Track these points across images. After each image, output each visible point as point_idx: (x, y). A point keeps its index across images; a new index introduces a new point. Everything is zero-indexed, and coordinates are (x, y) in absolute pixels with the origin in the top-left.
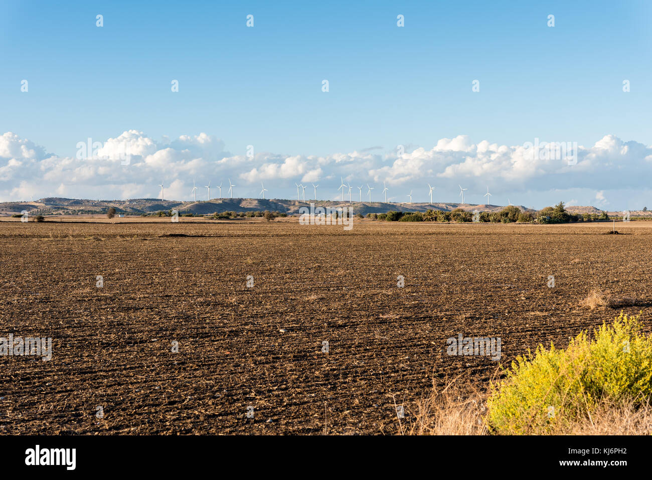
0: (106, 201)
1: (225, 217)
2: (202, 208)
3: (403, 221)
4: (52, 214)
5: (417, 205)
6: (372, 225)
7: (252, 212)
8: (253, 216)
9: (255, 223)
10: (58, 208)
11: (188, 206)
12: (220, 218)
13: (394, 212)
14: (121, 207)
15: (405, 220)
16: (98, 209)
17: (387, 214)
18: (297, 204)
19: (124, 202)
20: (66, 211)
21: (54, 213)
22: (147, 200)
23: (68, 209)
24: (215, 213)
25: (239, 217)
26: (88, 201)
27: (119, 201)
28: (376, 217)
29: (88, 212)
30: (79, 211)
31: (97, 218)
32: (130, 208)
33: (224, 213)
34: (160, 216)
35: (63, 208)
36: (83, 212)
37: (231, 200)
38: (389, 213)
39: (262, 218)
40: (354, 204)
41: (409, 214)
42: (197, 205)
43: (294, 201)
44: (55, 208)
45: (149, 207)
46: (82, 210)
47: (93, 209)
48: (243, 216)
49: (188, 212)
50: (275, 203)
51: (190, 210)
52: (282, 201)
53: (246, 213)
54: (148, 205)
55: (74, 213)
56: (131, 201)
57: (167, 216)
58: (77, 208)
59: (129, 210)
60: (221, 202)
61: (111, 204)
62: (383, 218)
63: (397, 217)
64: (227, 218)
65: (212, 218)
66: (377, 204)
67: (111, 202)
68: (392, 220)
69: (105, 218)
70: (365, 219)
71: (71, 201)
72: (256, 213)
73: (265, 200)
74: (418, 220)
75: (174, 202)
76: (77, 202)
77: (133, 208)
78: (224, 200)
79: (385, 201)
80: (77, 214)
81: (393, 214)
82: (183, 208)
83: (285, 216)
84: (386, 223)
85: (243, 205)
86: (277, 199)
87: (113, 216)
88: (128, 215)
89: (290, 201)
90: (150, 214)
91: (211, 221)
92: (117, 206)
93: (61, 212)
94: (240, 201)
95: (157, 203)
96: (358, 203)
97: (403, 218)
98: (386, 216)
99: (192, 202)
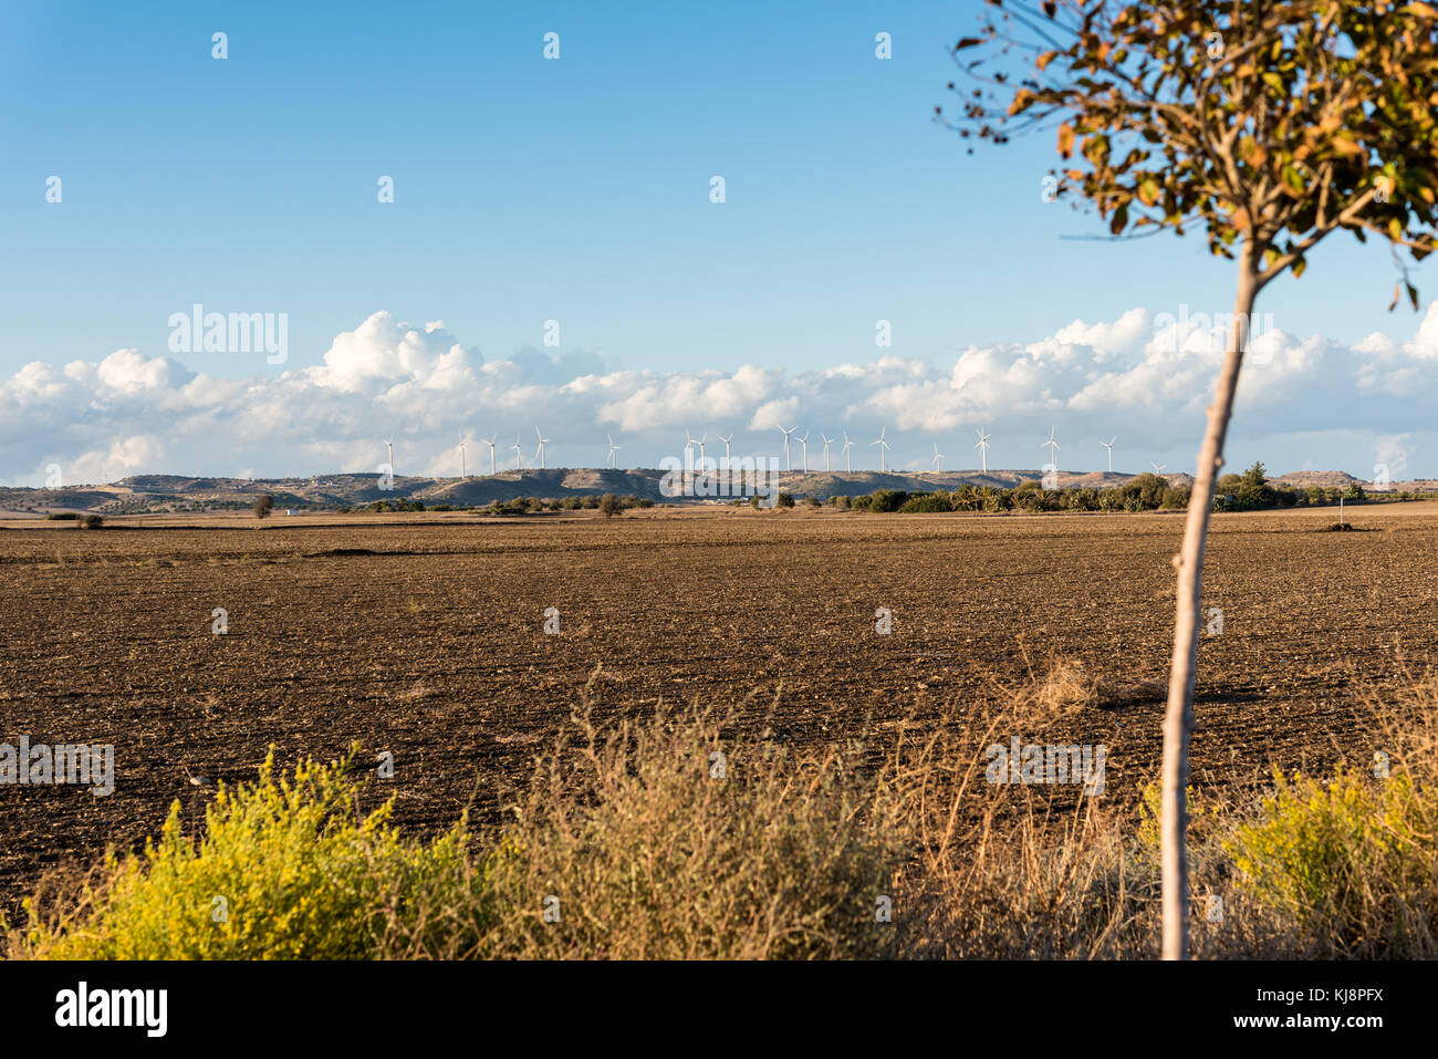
0: (267, 481)
1: (515, 511)
2: (475, 492)
3: (907, 511)
4: (149, 511)
5: (953, 476)
6: (837, 521)
7: (574, 498)
8: (577, 507)
9: (572, 522)
10: (162, 499)
11: (448, 487)
12: (505, 513)
13: (887, 492)
14: (300, 494)
15: (912, 510)
16: (247, 498)
17: (871, 496)
19: (307, 482)
20: (178, 504)
21: (153, 509)
22: (358, 476)
23: (182, 500)
24: (495, 501)
25: (546, 510)
26: (228, 481)
27: (296, 481)
28: (849, 504)
29: (228, 505)
30: (207, 503)
31: (232, 519)
32: (320, 495)
33: (514, 502)
34: (379, 509)
35: (173, 498)
36: (216, 505)
37: (542, 472)
38: (876, 496)
39: (597, 510)
40: (813, 476)
41: (921, 495)
42: (466, 485)
44: (155, 498)
45: (363, 491)
46: (215, 501)
47: (238, 498)
48: (556, 507)
49: (441, 501)
50: (638, 478)
51: (451, 495)
53: (563, 500)
54: (360, 487)
55: (198, 508)
56: (322, 479)
57: (394, 511)
58: (203, 497)
59: (317, 499)
60: (519, 477)
61: (278, 486)
62: (864, 506)
63: (895, 502)
64: (520, 512)
65: (487, 514)
66: (864, 476)
67: (277, 482)
68: (885, 509)
69: (250, 520)
70: (824, 508)
71: (190, 483)
72: (585, 500)
73: (617, 471)
74: (940, 509)
75: (417, 479)
76: (204, 484)
77: (325, 496)
78: (525, 473)
79: (882, 469)
80: (203, 511)
81: (886, 497)
82: (437, 492)
83: (649, 505)
84: (870, 516)
85: (568, 483)
86: (642, 468)
87: (268, 513)
88: (315, 509)
90: (362, 507)
91: (489, 520)
92: (291, 490)
93: (167, 506)
94: (562, 474)
96: (822, 474)
97: (908, 504)
98: (871, 500)
99: (455, 480)
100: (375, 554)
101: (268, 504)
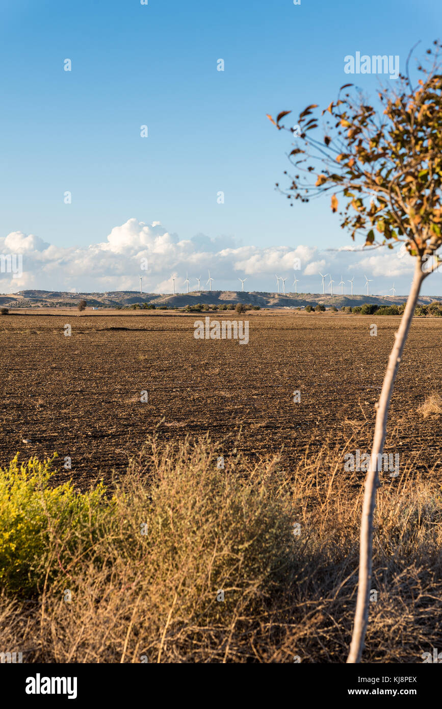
0: (84, 294)
1: (196, 310)
2: (179, 301)
3: (378, 314)
4: (31, 307)
5: (400, 298)
6: (345, 319)
7: (224, 305)
8: (225, 309)
9: (222, 316)
10: (37, 301)
11: (167, 298)
12: (192, 311)
13: (368, 305)
14: (99, 300)
15: (380, 314)
16: (76, 302)
17: (361, 307)
18: (276, 296)
19: (103, 294)
20: (44, 303)
21: (33, 305)
22: (126, 292)
23: (46, 302)
24: (187, 306)
25: (211, 310)
26: (67, 294)
27: (98, 294)
28: (351, 310)
29: (66, 304)
30: (57, 303)
31: (68, 311)
32: (109, 300)
33: (196, 306)
34: (135, 308)
35: (42, 301)
36: (61, 304)
37: (210, 292)
38: (363, 307)
39: (234, 311)
40: (335, 297)
41: (384, 307)
42: (175, 297)
43: (274, 294)
44: (34, 300)
45: (128, 299)
46: (61, 303)
47: (72, 301)
48: (215, 309)
49: (163, 305)
50: (254, 296)
51: (168, 302)
52: (261, 294)
53: (218, 306)
54: (126, 297)
55: (53, 305)
56: (109, 294)
57: (141, 309)
58: (55, 300)
59: (107, 302)
60: (199, 294)
61: (90, 296)
62: (358, 311)
63: (372, 310)
64: (199, 311)
65: (183, 311)
66: (359, 297)
67: (89, 294)
68: (367, 313)
69: (76, 312)
70: (339, 312)
71: (50, 294)
72: (229, 306)
73: (244, 292)
74: (393, 314)
75: (153, 294)
76: (56, 295)
77: (111, 301)
78: (202, 293)
79: (367, 294)
80: (55, 307)
81: (368, 308)
82: (161, 301)
83: (258, 309)
84: (361, 316)
85: (222, 297)
86: (256, 291)
87: (84, 309)
88: (106, 307)
89: (269, 294)
90: (128, 307)
91: (184, 314)
92: (95, 298)
93: (39, 304)
94: (219, 293)
95: (135, 295)
96: (339, 296)
97: (378, 311)
98: (361, 309)
99: (170, 295)
100: (129, 330)
101: (84, 305)
